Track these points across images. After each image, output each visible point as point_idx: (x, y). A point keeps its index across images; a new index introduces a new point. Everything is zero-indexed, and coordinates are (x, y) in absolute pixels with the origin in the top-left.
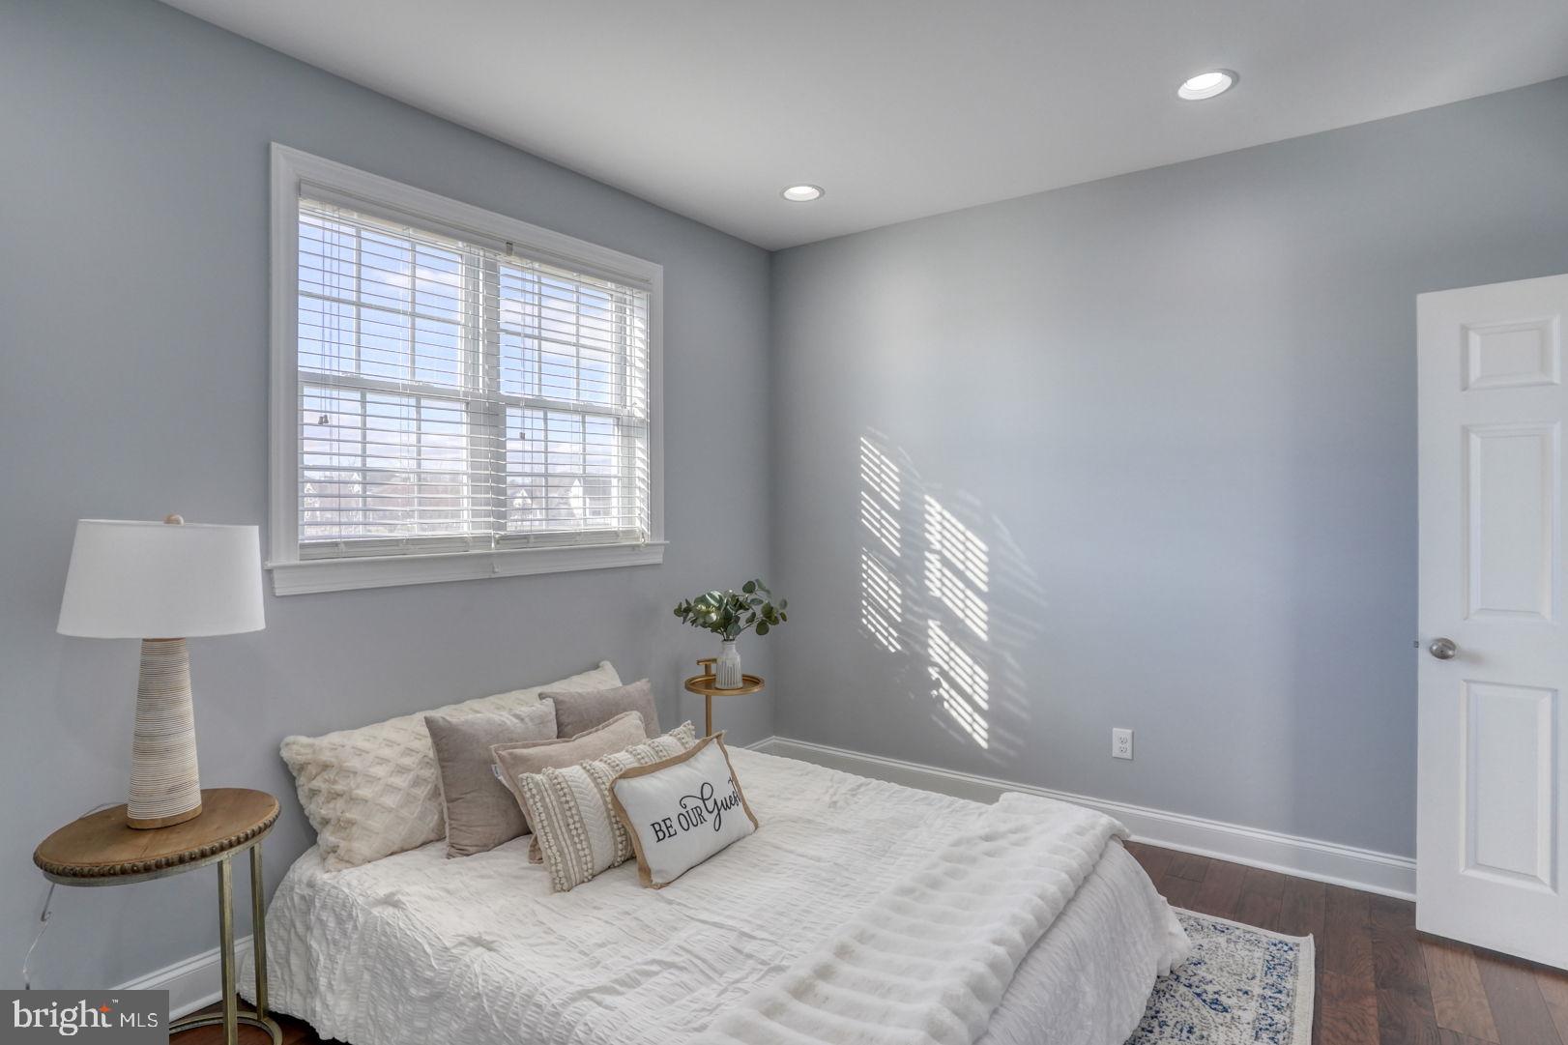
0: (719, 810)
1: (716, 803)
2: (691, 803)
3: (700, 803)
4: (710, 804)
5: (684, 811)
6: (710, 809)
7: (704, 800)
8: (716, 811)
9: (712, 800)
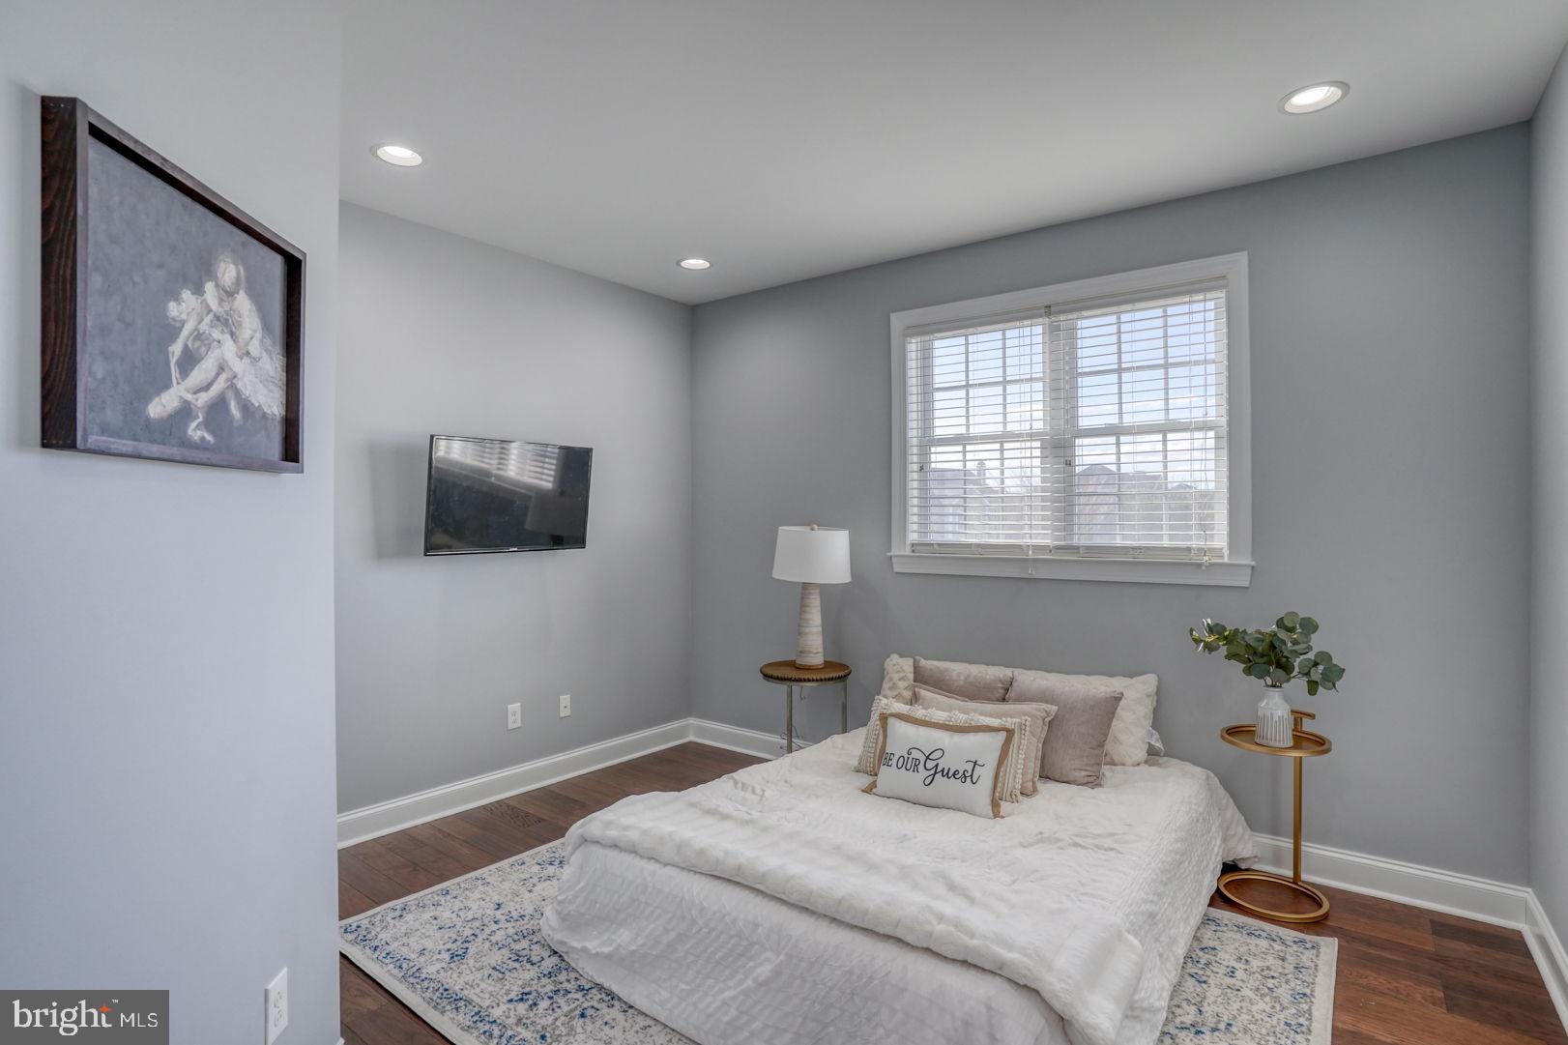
0: (936, 773)
1: (937, 766)
2: (916, 754)
3: (923, 759)
4: (930, 764)
5: (906, 756)
6: (929, 766)
7: (928, 758)
8: (932, 772)
9: (934, 763)
